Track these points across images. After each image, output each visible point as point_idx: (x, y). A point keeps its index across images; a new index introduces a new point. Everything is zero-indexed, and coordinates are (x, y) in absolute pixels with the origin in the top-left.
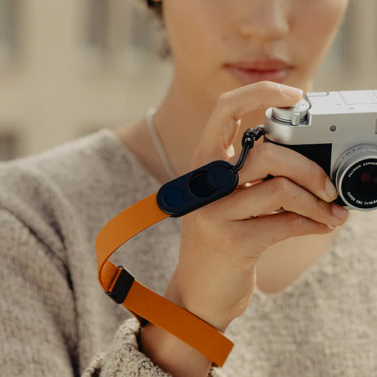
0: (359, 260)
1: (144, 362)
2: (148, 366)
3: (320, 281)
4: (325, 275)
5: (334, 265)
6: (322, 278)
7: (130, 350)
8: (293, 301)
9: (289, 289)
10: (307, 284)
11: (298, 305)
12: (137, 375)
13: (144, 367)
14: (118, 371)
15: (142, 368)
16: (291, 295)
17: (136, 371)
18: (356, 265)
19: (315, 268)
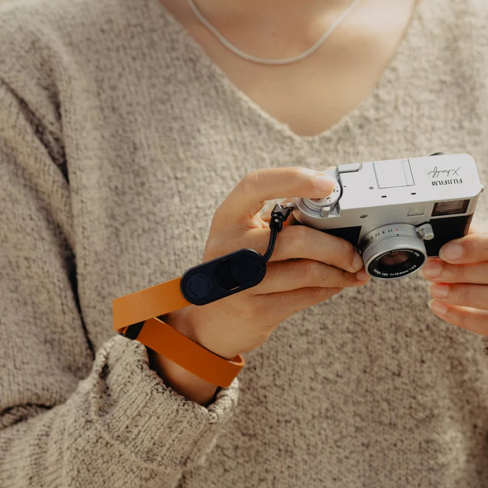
0: (405, 103)
1: (157, 384)
2: (160, 390)
3: (361, 127)
4: (367, 119)
5: (377, 109)
6: (363, 123)
7: (142, 368)
8: (331, 146)
9: (327, 133)
10: (347, 129)
11: (337, 151)
12: (149, 396)
13: (157, 390)
14: (129, 382)
15: (155, 391)
16: (329, 140)
17: (149, 392)
18: (402, 109)
19: (357, 112)
